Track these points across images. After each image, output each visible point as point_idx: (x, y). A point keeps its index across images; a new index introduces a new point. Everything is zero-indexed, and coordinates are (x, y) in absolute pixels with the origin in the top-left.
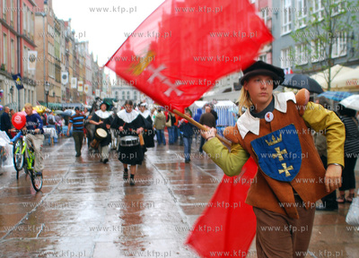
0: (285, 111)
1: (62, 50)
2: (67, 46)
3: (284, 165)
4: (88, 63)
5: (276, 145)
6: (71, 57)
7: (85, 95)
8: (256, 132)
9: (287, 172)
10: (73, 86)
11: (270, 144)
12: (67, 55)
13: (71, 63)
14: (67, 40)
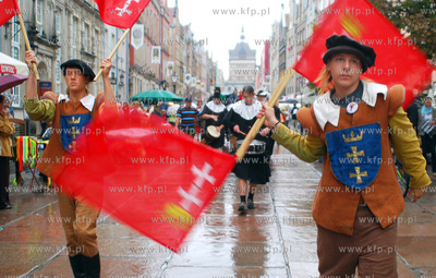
0: (373, 105)
1: (185, 54)
2: (188, 49)
3: (358, 169)
4: (204, 61)
5: (354, 143)
6: (191, 58)
7: (200, 92)
8: (335, 123)
9: (359, 178)
10: (193, 85)
11: (347, 140)
12: (188, 57)
13: (190, 64)
14: (188, 44)
